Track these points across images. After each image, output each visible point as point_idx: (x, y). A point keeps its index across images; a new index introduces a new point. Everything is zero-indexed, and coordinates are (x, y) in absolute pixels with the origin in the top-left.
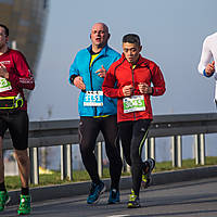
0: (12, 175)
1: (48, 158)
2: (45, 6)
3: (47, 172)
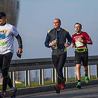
3: (19, 83)
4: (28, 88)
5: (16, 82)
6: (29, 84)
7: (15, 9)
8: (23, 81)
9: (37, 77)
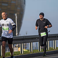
0: (16, 51)
1: (26, 46)
2: (24, 4)
3: (26, 50)
4: (31, 53)
5: (24, 50)
6: (32, 51)
7: (23, 5)
8: (29, 49)
9: (37, 47)
